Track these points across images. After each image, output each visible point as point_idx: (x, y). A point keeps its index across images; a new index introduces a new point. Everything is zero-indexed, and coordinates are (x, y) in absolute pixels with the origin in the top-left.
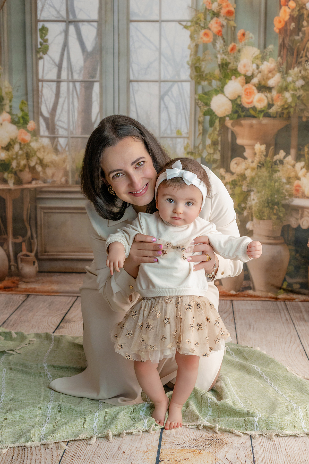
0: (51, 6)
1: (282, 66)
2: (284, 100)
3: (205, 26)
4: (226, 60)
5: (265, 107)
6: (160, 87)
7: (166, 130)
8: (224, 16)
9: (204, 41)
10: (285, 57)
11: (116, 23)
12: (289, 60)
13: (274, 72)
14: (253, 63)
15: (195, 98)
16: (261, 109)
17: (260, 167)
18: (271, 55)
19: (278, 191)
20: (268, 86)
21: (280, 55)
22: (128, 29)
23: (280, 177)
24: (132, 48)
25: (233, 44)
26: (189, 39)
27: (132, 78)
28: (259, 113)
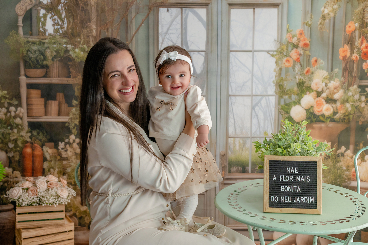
0: (169, 40)
1: (344, 85)
2: (345, 109)
3: (287, 55)
4: (302, 79)
5: (331, 114)
6: (252, 100)
7: (256, 132)
8: (301, 47)
9: (286, 65)
10: (347, 77)
11: (219, 53)
12: (350, 80)
13: (338, 88)
14: (323, 82)
15: (278, 108)
16: (328, 115)
17: (327, 158)
18: (336, 76)
19: (340, 176)
20: (334, 99)
21: (343, 76)
22: (228, 57)
23: (342, 166)
24: (231, 71)
25: (308, 68)
26: (275, 65)
27: (230, 93)
28: (326, 119)
